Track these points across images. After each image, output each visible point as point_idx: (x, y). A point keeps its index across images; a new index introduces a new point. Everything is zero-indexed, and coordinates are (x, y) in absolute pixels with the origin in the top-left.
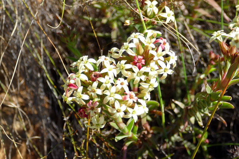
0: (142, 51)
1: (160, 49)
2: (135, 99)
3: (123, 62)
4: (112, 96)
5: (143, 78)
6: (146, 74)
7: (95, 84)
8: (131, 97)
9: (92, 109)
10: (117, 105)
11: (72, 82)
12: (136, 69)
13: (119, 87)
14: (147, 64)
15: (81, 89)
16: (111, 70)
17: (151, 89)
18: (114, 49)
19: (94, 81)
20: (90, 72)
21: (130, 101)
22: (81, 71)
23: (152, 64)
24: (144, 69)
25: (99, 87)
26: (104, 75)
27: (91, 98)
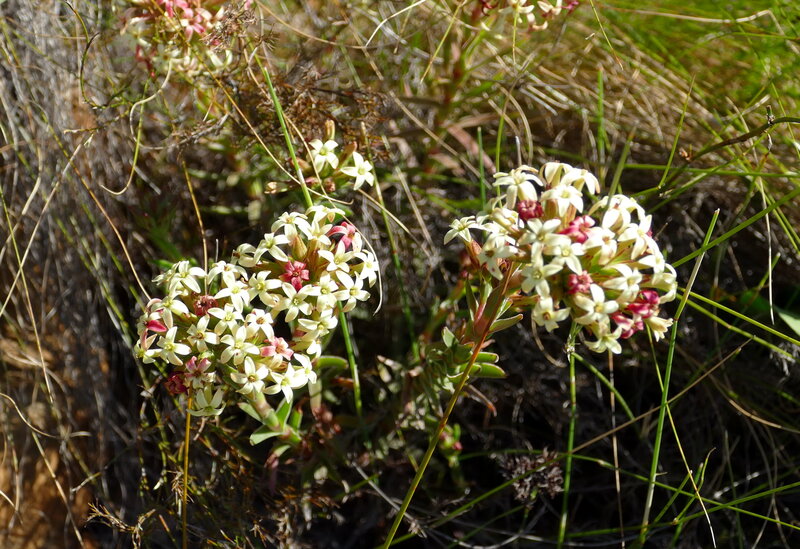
0: (303, 250)
1: (341, 246)
2: (288, 352)
3: (263, 275)
4: (238, 345)
5: (305, 308)
6: (311, 300)
7: (204, 322)
8: (279, 349)
9: (197, 374)
10: (249, 367)
11: (155, 316)
12: (290, 290)
13: (255, 327)
14: (313, 279)
15: (172, 332)
16: (238, 293)
17: (322, 332)
18: (245, 247)
19: (201, 314)
20: (193, 295)
21: (278, 358)
22: (174, 294)
23: (325, 279)
24: (307, 290)
25: (211, 327)
26: (222, 303)
27: (196, 352)
